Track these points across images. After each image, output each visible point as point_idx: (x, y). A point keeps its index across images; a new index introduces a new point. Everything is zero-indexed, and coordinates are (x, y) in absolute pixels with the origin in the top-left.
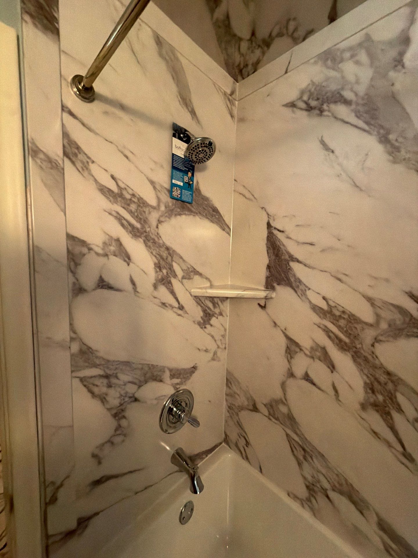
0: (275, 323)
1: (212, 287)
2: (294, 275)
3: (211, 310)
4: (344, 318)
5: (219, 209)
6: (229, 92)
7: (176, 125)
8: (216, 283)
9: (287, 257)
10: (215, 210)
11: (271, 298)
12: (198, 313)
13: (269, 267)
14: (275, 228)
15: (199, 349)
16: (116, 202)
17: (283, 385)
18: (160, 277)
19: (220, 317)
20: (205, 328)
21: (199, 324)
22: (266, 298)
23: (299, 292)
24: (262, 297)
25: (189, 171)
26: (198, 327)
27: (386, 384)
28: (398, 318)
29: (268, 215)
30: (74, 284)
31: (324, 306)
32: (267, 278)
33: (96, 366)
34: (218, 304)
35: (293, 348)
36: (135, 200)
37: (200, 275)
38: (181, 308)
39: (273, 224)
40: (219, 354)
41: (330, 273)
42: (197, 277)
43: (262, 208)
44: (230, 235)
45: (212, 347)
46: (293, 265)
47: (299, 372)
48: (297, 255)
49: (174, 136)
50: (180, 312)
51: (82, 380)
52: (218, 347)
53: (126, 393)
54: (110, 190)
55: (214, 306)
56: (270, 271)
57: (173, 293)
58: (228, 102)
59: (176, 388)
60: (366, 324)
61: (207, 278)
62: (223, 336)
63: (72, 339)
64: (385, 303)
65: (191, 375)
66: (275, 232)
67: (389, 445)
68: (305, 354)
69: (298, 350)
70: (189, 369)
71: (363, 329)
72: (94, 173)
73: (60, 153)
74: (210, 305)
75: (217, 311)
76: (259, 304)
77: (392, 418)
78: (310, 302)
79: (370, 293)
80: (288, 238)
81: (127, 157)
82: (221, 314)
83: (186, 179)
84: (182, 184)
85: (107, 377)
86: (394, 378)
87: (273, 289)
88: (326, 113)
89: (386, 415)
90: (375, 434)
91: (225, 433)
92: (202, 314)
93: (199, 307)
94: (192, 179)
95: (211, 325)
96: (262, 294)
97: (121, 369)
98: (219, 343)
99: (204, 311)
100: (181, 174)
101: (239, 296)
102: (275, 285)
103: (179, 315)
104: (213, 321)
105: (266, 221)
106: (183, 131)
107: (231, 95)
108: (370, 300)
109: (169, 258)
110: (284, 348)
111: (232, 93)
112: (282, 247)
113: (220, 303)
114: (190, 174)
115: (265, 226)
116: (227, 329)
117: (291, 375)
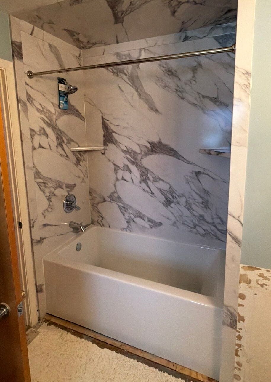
0: (109, 160)
1: (79, 146)
2: (115, 139)
3: (79, 158)
4: (132, 153)
5: (79, 110)
6: (78, 55)
7: (59, 77)
8: (80, 145)
9: (111, 131)
10: (77, 111)
11: (106, 149)
12: (74, 159)
13: (104, 136)
14: (105, 119)
15: (76, 176)
16: (42, 114)
17: (115, 185)
18: (58, 143)
19: (84, 161)
20: (78, 166)
21: (75, 164)
22: (104, 150)
23: (117, 145)
24: (103, 149)
25: (65, 96)
26: (74, 166)
27: (145, 172)
28: (146, 150)
29: (102, 113)
30: (32, 146)
31: (125, 149)
32: (104, 141)
33: (41, 178)
34: (82, 155)
35: (117, 168)
36: (48, 112)
37: (74, 141)
38: (67, 156)
39: (104, 117)
40: (85, 180)
41: (126, 137)
42: (72, 143)
43: (99, 110)
44: (85, 122)
45: (82, 176)
46: (113, 134)
47: (120, 177)
48: (115, 130)
49: (59, 82)
50: (67, 158)
51: (37, 182)
52: (85, 176)
53: (51, 191)
54: (40, 109)
55: (81, 157)
56: (105, 138)
57: (64, 150)
58: (78, 60)
59: (68, 193)
60: (138, 153)
61: (76, 143)
62: (86, 171)
63: (34, 167)
64: (142, 145)
65: (74, 188)
66: (105, 121)
67: (148, 192)
68: (122, 170)
69: (118, 169)
70: (72, 185)
71: (138, 155)
72: (35, 104)
73: (26, 100)
74: (79, 156)
75: (82, 158)
76: (102, 153)
77: (148, 183)
78: (121, 149)
79: (139, 142)
80: (111, 123)
81: (44, 95)
82: (84, 160)
83: (65, 100)
84: (63, 102)
85: (44, 183)
86: (147, 170)
87: (107, 145)
88: (119, 76)
89: (146, 183)
90: (144, 190)
91: (91, 219)
92: (76, 159)
93: (74, 156)
94: (67, 99)
95: (80, 165)
96: (102, 148)
97: (49, 181)
98: (84, 174)
99: (77, 158)
100: (63, 98)
101: (92, 150)
102: (108, 143)
103: (67, 160)
104: (81, 163)
105: (101, 116)
106: (62, 79)
107: (79, 56)
108: (138, 145)
109: (61, 135)
110: (114, 169)
111: (80, 55)
112: (109, 127)
113: (83, 155)
114: (66, 97)
115: (101, 118)
116: (88, 167)
117: (117, 180)
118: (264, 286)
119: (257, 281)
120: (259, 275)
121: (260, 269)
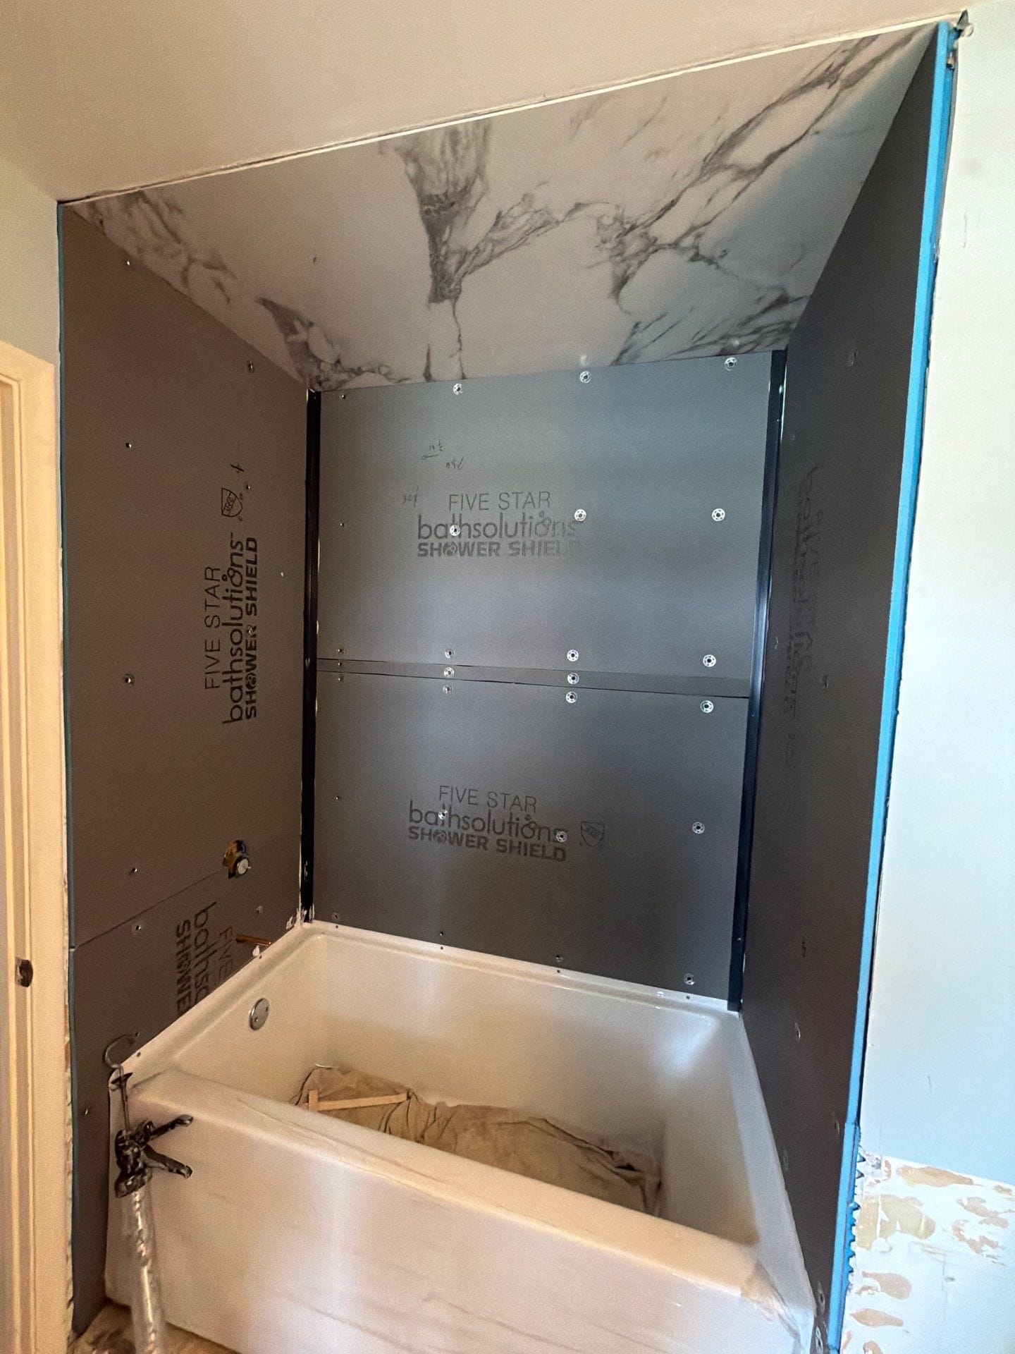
118: (986, 1247)
119: (957, 1230)
120: (966, 1203)
121: (970, 1182)
